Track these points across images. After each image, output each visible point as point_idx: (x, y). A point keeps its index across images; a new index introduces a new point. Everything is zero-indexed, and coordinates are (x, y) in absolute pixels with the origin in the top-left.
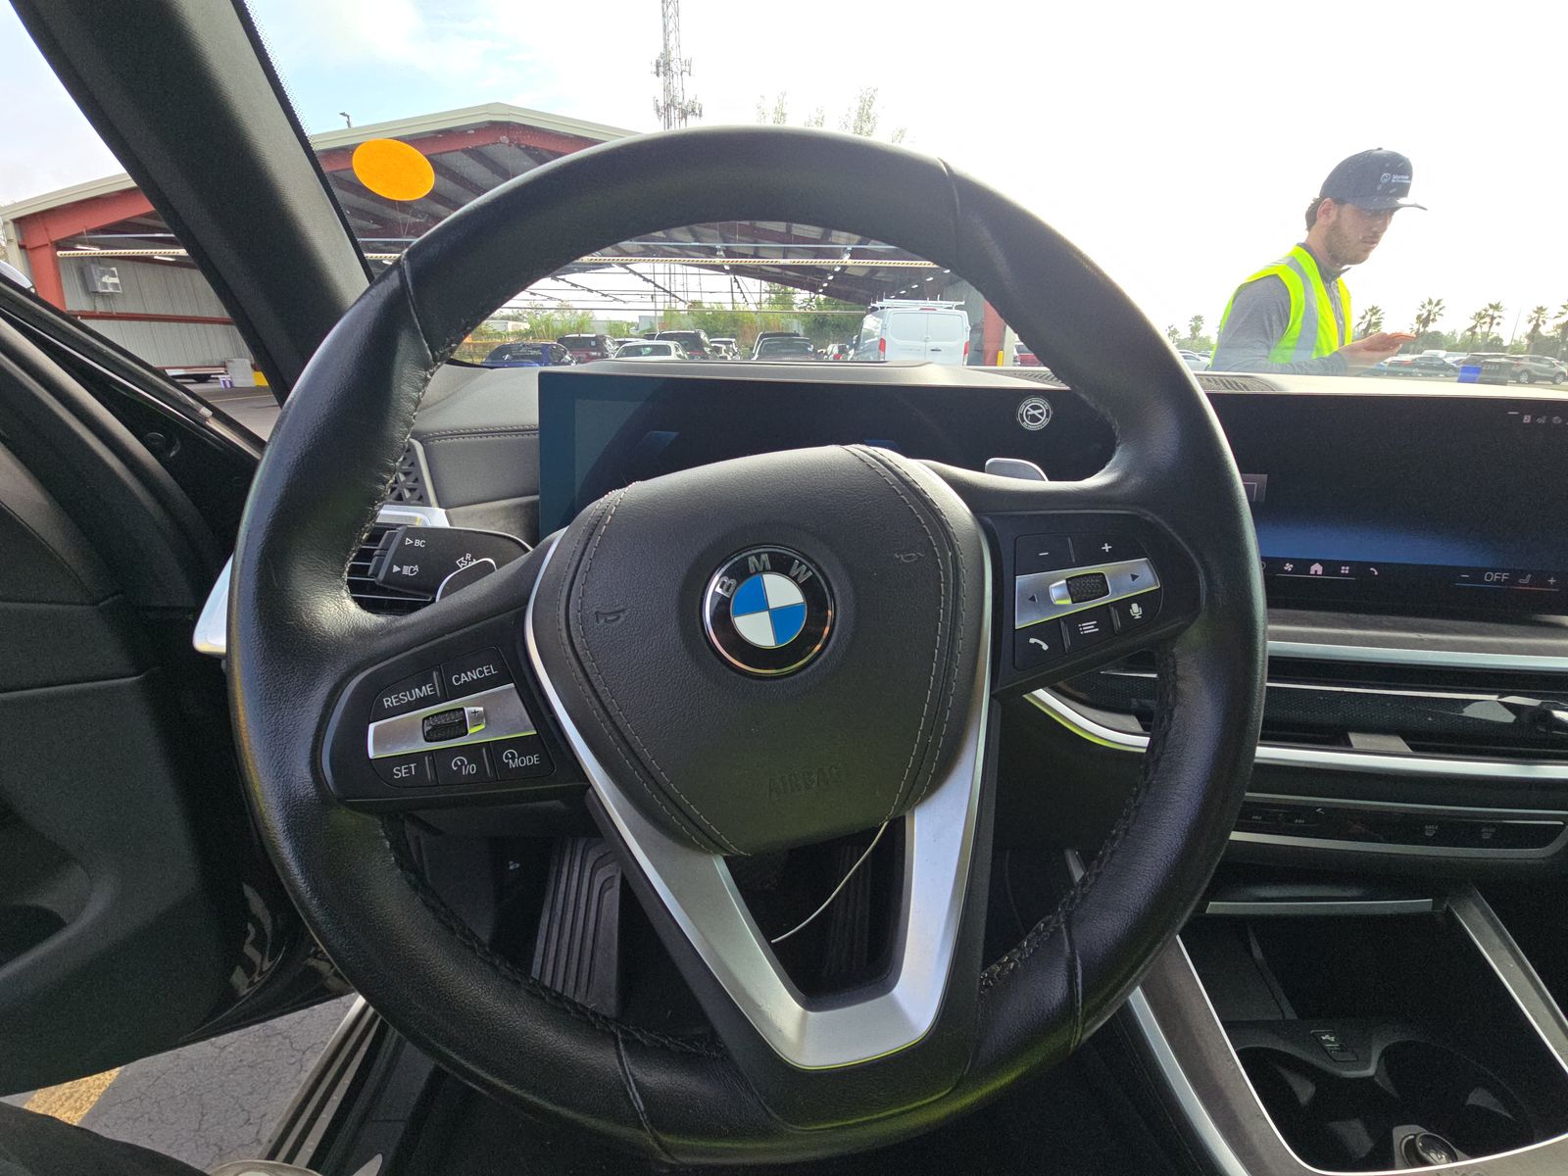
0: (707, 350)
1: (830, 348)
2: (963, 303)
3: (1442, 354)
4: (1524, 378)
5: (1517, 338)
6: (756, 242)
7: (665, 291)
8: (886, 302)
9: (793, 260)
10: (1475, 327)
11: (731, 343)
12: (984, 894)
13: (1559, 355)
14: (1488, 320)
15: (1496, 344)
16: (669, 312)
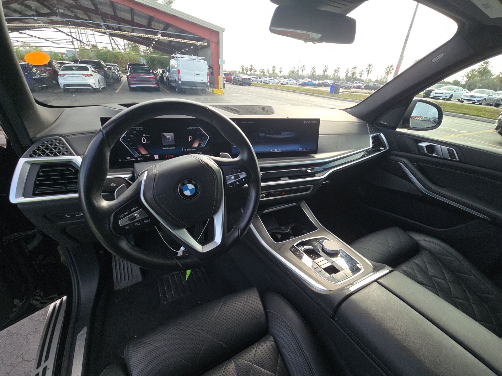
0: (106, 69)
1: (159, 70)
2: (205, 58)
3: (328, 81)
4: (344, 88)
5: (343, 77)
6: (120, 24)
7: (78, 40)
8: (178, 55)
9: (137, 34)
10: (335, 74)
11: (116, 66)
12: (226, 225)
13: (351, 81)
14: (337, 72)
15: (339, 79)
16: (82, 50)
